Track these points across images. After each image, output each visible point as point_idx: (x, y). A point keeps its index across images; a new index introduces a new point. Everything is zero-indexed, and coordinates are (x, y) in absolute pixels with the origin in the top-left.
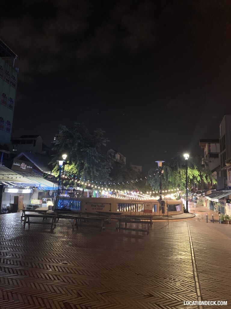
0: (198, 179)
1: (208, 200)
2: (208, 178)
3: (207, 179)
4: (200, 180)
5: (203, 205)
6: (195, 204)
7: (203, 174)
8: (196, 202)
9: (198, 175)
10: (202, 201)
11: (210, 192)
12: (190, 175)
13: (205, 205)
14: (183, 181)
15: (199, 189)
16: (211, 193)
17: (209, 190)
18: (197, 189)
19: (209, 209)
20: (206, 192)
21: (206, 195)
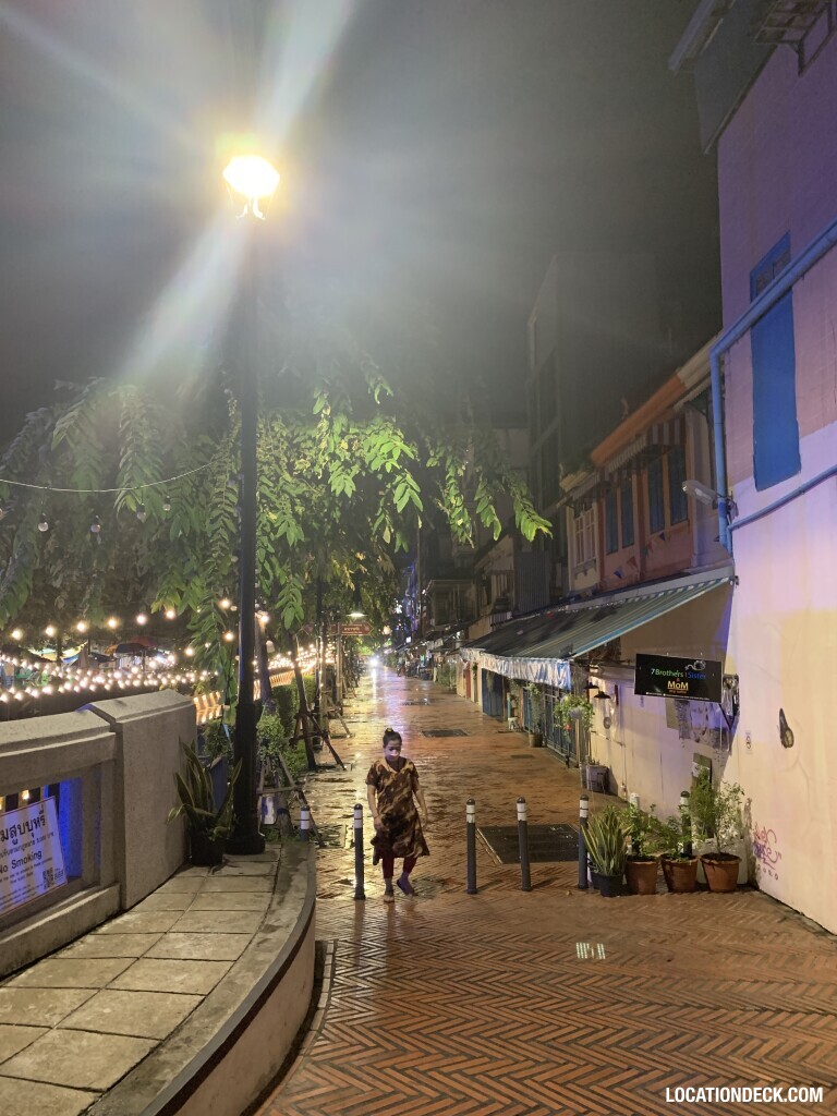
0: (398, 492)
1: (475, 668)
2: (480, 493)
3: (470, 504)
4: (419, 504)
5: (454, 691)
6: (425, 685)
7: (443, 460)
8: (428, 677)
9: (403, 458)
10: (448, 672)
11: (484, 627)
12: (334, 467)
13: (461, 691)
14: (273, 517)
15: (438, 623)
16: (490, 630)
17: (479, 617)
18: (433, 622)
19: (482, 713)
20: (465, 629)
21: (468, 644)
